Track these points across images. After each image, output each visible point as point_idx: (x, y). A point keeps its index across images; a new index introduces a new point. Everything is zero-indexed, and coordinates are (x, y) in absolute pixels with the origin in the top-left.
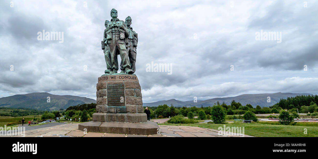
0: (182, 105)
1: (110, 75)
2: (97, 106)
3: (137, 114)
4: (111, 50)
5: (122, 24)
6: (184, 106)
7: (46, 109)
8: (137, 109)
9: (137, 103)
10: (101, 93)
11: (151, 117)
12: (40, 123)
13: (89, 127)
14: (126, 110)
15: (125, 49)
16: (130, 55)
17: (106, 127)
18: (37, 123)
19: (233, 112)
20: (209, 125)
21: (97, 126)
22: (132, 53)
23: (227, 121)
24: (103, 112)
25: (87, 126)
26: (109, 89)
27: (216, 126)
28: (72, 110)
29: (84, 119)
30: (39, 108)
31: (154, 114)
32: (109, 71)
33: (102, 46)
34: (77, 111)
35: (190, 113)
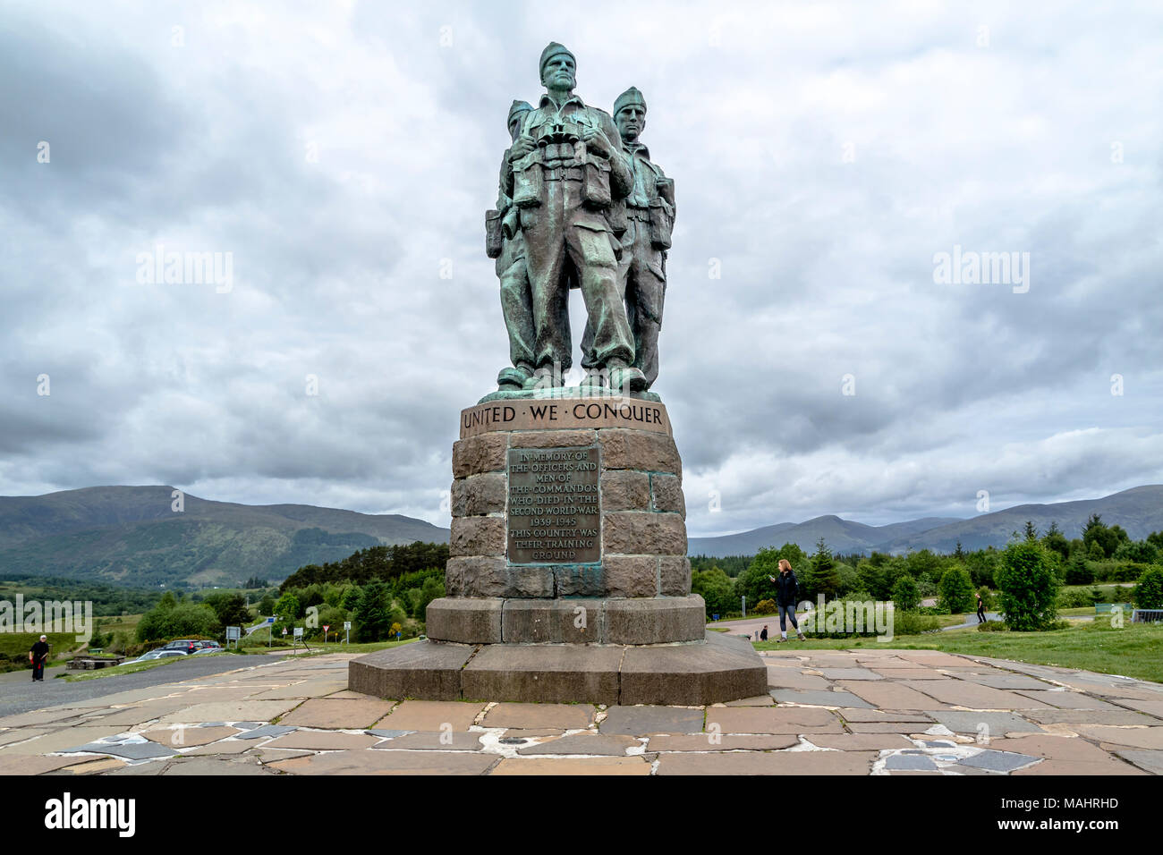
0: (867, 544)
1: (525, 399)
2: (450, 563)
3: (659, 603)
4: (538, 263)
5: (595, 127)
6: (877, 550)
7: (166, 580)
8: (658, 577)
9: (661, 545)
10: (478, 495)
11: (718, 608)
12: (129, 662)
13: (407, 672)
14: (603, 583)
15: (611, 257)
16: (634, 294)
17: (495, 673)
18: (113, 664)
19: (1090, 571)
20: (985, 638)
21: (450, 667)
22: (642, 280)
23: (1065, 616)
24: (483, 596)
25: (397, 671)
26: (520, 472)
27: (1019, 641)
28: (315, 585)
29: (374, 629)
30: (125, 573)
31: (736, 592)
32: (520, 373)
33: (489, 240)
34: (333, 584)
35: (906, 584)
